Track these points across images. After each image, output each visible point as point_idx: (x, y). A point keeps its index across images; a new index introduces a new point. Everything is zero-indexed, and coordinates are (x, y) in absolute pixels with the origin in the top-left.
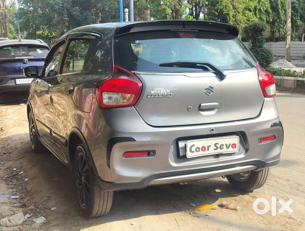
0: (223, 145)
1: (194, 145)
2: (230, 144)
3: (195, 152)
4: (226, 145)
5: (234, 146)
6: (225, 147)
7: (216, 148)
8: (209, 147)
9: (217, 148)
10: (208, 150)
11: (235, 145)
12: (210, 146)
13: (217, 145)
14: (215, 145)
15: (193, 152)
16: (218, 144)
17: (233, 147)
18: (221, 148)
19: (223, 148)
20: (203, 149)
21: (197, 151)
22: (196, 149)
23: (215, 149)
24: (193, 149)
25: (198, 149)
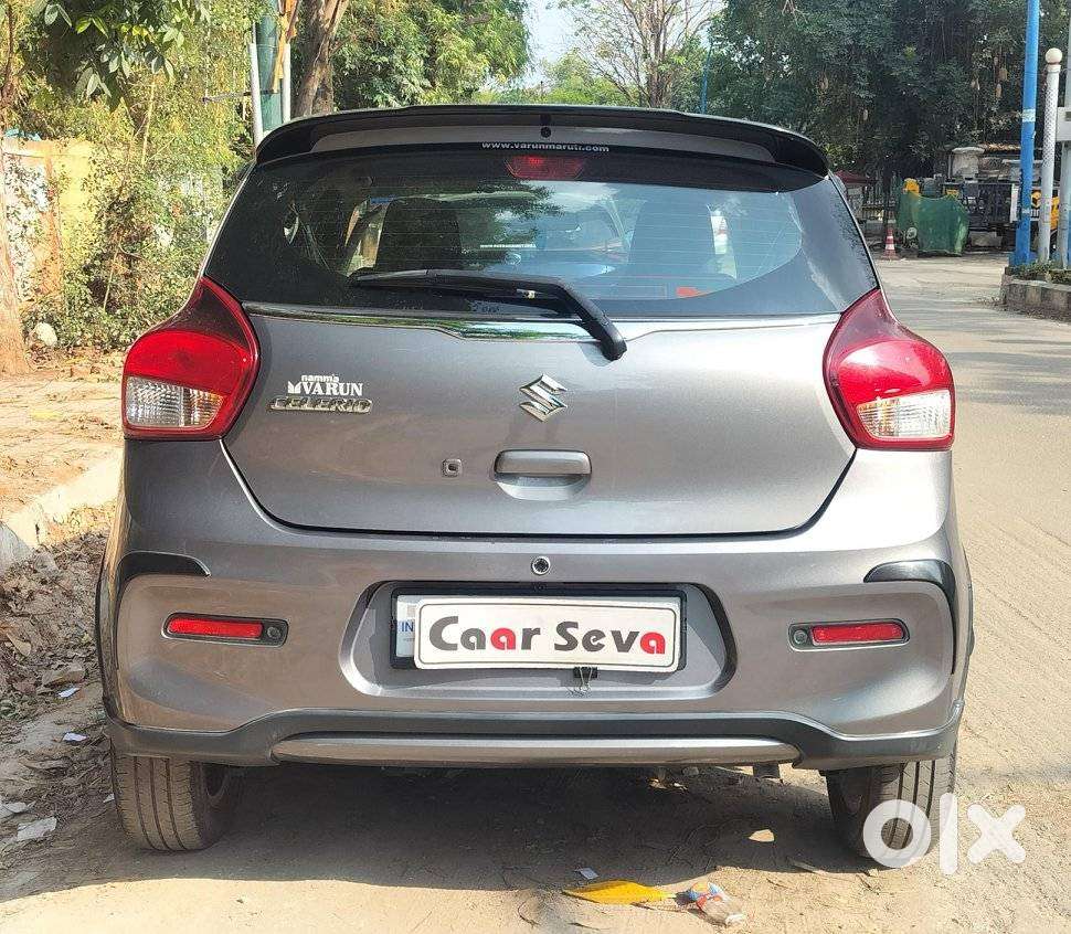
0: (600, 634)
1: (454, 620)
2: (633, 635)
3: (460, 646)
4: (617, 635)
5: (653, 642)
6: (608, 641)
7: (563, 642)
8: (529, 635)
9: (571, 644)
10: (527, 645)
11: (660, 639)
12: (537, 631)
13: (570, 631)
14: (562, 629)
15: (453, 647)
16: (575, 625)
17: (647, 648)
18: (589, 647)
19: (601, 646)
20: (503, 638)
21: (470, 646)
22: (466, 636)
23: (558, 647)
24: (451, 634)
25: (473, 638)
